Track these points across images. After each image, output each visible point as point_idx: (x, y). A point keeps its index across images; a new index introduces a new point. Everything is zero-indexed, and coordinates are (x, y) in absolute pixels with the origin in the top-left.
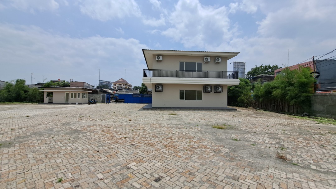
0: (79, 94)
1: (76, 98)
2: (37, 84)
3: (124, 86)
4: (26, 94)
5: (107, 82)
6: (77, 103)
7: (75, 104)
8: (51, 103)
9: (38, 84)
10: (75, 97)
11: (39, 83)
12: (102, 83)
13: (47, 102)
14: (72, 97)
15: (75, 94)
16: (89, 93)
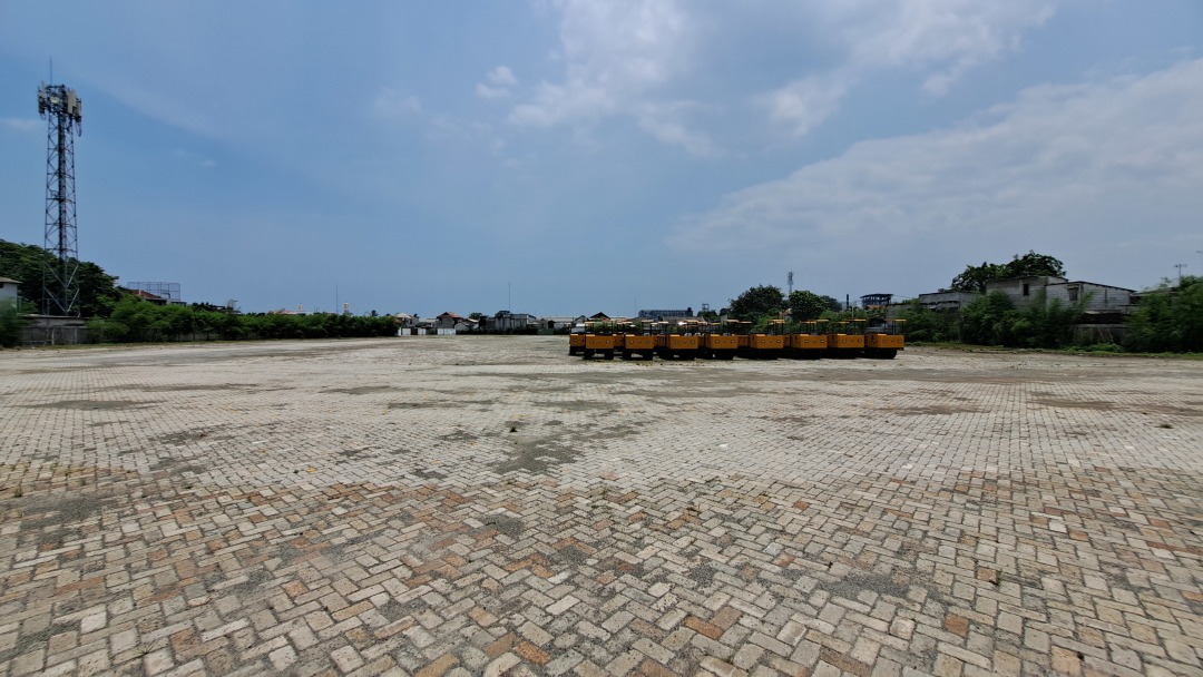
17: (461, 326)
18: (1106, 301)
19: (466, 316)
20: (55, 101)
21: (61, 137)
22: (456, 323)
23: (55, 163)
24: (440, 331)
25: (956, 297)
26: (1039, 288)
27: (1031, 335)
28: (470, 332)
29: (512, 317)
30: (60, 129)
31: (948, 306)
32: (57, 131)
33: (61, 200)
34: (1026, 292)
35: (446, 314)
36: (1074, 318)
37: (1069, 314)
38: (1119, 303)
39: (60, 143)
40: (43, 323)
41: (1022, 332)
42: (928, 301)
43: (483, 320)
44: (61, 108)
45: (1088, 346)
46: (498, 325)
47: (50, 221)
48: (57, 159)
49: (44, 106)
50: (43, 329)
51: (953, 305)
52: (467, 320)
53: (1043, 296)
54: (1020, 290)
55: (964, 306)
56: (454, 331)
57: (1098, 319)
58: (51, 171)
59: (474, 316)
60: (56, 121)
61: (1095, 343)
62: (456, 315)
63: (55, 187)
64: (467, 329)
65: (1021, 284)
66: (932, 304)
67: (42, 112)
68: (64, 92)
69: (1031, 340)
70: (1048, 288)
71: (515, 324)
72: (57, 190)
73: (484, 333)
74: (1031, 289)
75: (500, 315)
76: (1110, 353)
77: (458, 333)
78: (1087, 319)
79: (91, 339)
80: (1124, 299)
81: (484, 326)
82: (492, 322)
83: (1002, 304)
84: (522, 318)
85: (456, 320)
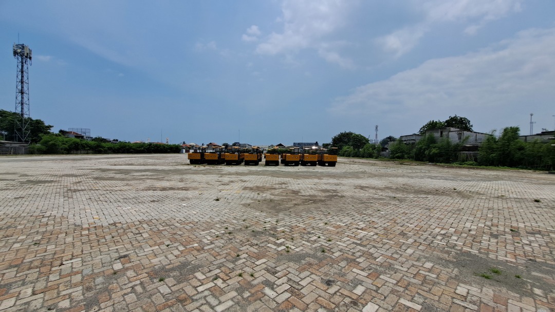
2: (540, 132)
4: (522, 154)
9: (543, 134)
11: (544, 131)
18: (476, 140)
19: (220, 145)
20: (19, 51)
21: (22, 66)
23: (20, 77)
26: (446, 133)
27: (441, 156)
29: (240, 145)
30: (22, 63)
31: (411, 142)
32: (20, 64)
33: (22, 93)
34: (441, 136)
35: (211, 143)
36: (459, 148)
37: (457, 145)
39: (22, 69)
40: (8, 145)
42: (403, 139)
44: (22, 54)
47: (17, 102)
48: (20, 76)
49: (15, 53)
50: (8, 148)
51: (413, 141)
53: (448, 137)
54: (439, 134)
55: (417, 141)
57: (469, 149)
58: (18, 81)
59: (224, 145)
60: (20, 59)
61: (467, 161)
62: (215, 143)
63: (20, 87)
65: (440, 131)
66: (405, 141)
67: (15, 55)
68: (23, 47)
69: (441, 159)
70: (450, 133)
72: (21, 88)
74: (444, 133)
76: (471, 167)
78: (465, 149)
79: (31, 152)
83: (432, 141)
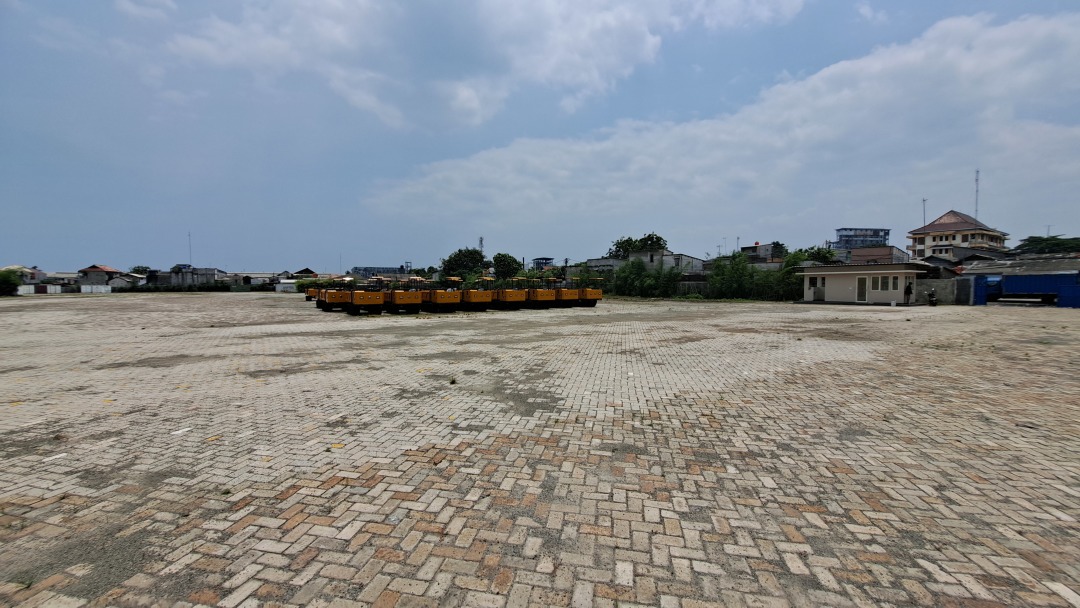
0: (895, 278)
1: (887, 289)
3: (965, 239)
5: (869, 233)
6: (893, 303)
7: (889, 305)
8: (819, 300)
10: (885, 286)
12: (847, 236)
13: (812, 299)
14: (875, 287)
15: (885, 280)
16: (919, 276)
17: (118, 282)
18: (692, 267)
19: (125, 270)
22: (111, 278)
24: (85, 288)
25: (611, 262)
26: (658, 257)
27: (656, 289)
28: (134, 288)
29: (194, 272)
31: (606, 268)
34: (652, 260)
35: (94, 267)
36: (678, 277)
37: (675, 275)
38: (698, 269)
41: (650, 287)
42: (593, 264)
43: (152, 275)
45: (685, 295)
46: (175, 280)
51: (609, 268)
52: (127, 275)
53: (661, 263)
54: (649, 258)
55: (616, 268)
56: (109, 288)
57: (689, 278)
59: (137, 270)
61: (689, 293)
62: (110, 269)
64: (129, 286)
65: (649, 254)
66: (596, 266)
69: (657, 292)
70: (664, 258)
71: (199, 280)
73: (156, 290)
74: (655, 258)
75: (178, 270)
76: (697, 300)
77: (114, 290)
78: (684, 278)
80: (700, 265)
81: (154, 282)
82: (166, 277)
83: (640, 267)
84: (209, 272)
85: (111, 275)
